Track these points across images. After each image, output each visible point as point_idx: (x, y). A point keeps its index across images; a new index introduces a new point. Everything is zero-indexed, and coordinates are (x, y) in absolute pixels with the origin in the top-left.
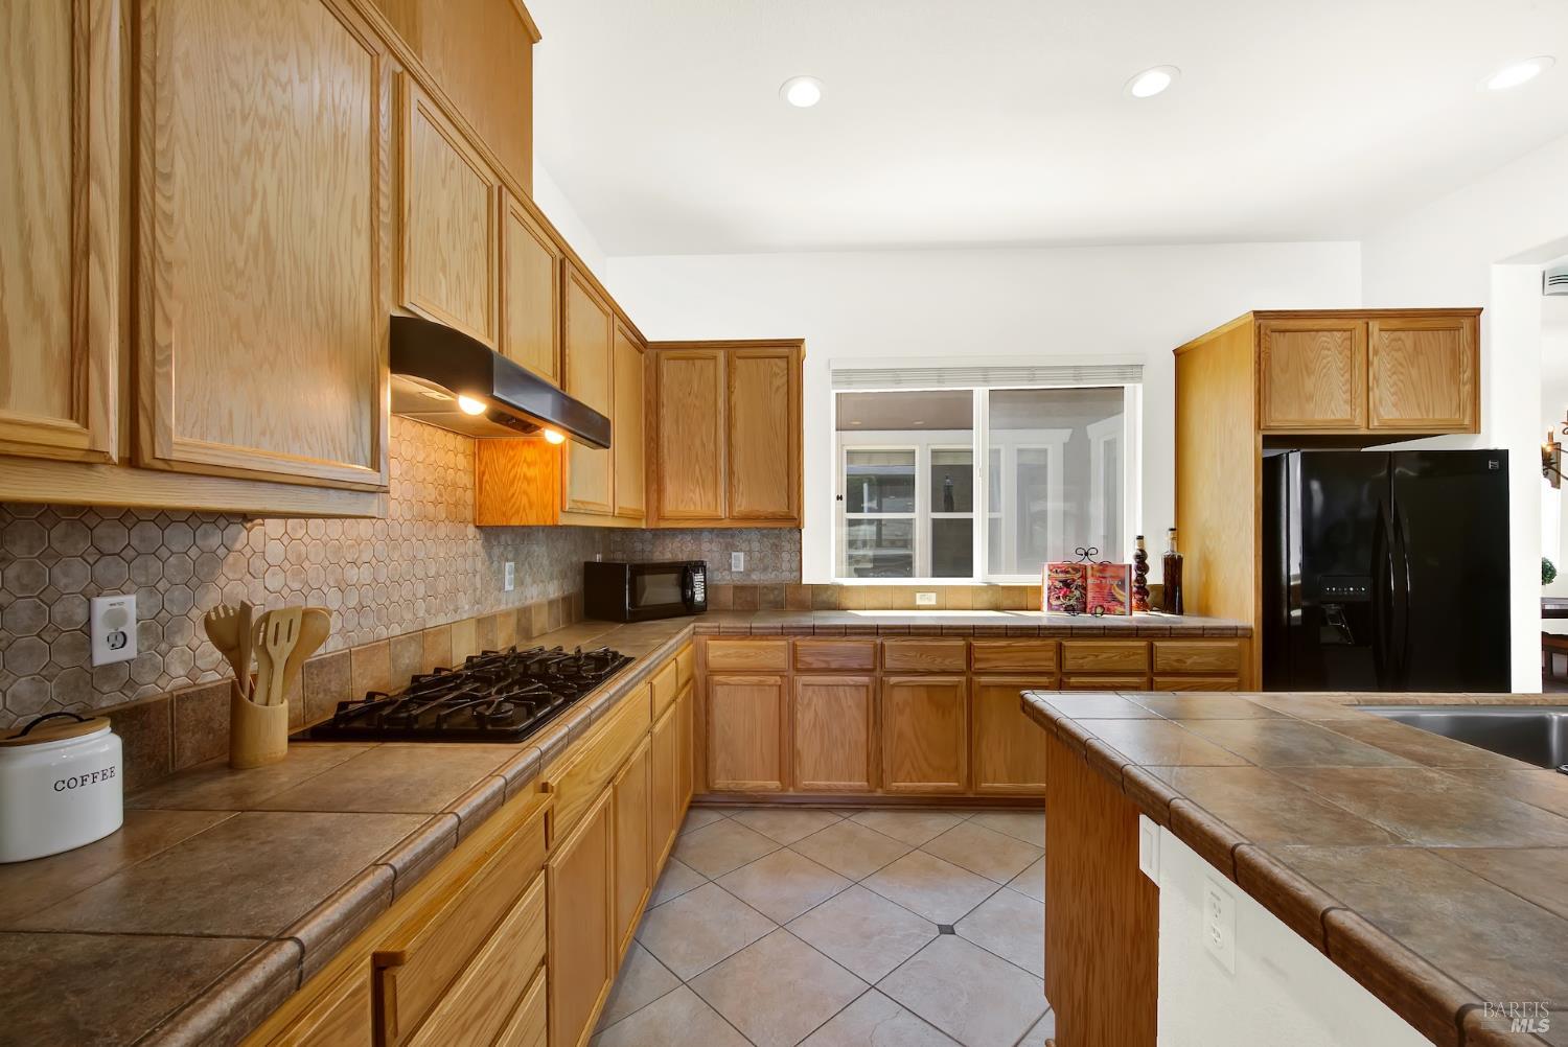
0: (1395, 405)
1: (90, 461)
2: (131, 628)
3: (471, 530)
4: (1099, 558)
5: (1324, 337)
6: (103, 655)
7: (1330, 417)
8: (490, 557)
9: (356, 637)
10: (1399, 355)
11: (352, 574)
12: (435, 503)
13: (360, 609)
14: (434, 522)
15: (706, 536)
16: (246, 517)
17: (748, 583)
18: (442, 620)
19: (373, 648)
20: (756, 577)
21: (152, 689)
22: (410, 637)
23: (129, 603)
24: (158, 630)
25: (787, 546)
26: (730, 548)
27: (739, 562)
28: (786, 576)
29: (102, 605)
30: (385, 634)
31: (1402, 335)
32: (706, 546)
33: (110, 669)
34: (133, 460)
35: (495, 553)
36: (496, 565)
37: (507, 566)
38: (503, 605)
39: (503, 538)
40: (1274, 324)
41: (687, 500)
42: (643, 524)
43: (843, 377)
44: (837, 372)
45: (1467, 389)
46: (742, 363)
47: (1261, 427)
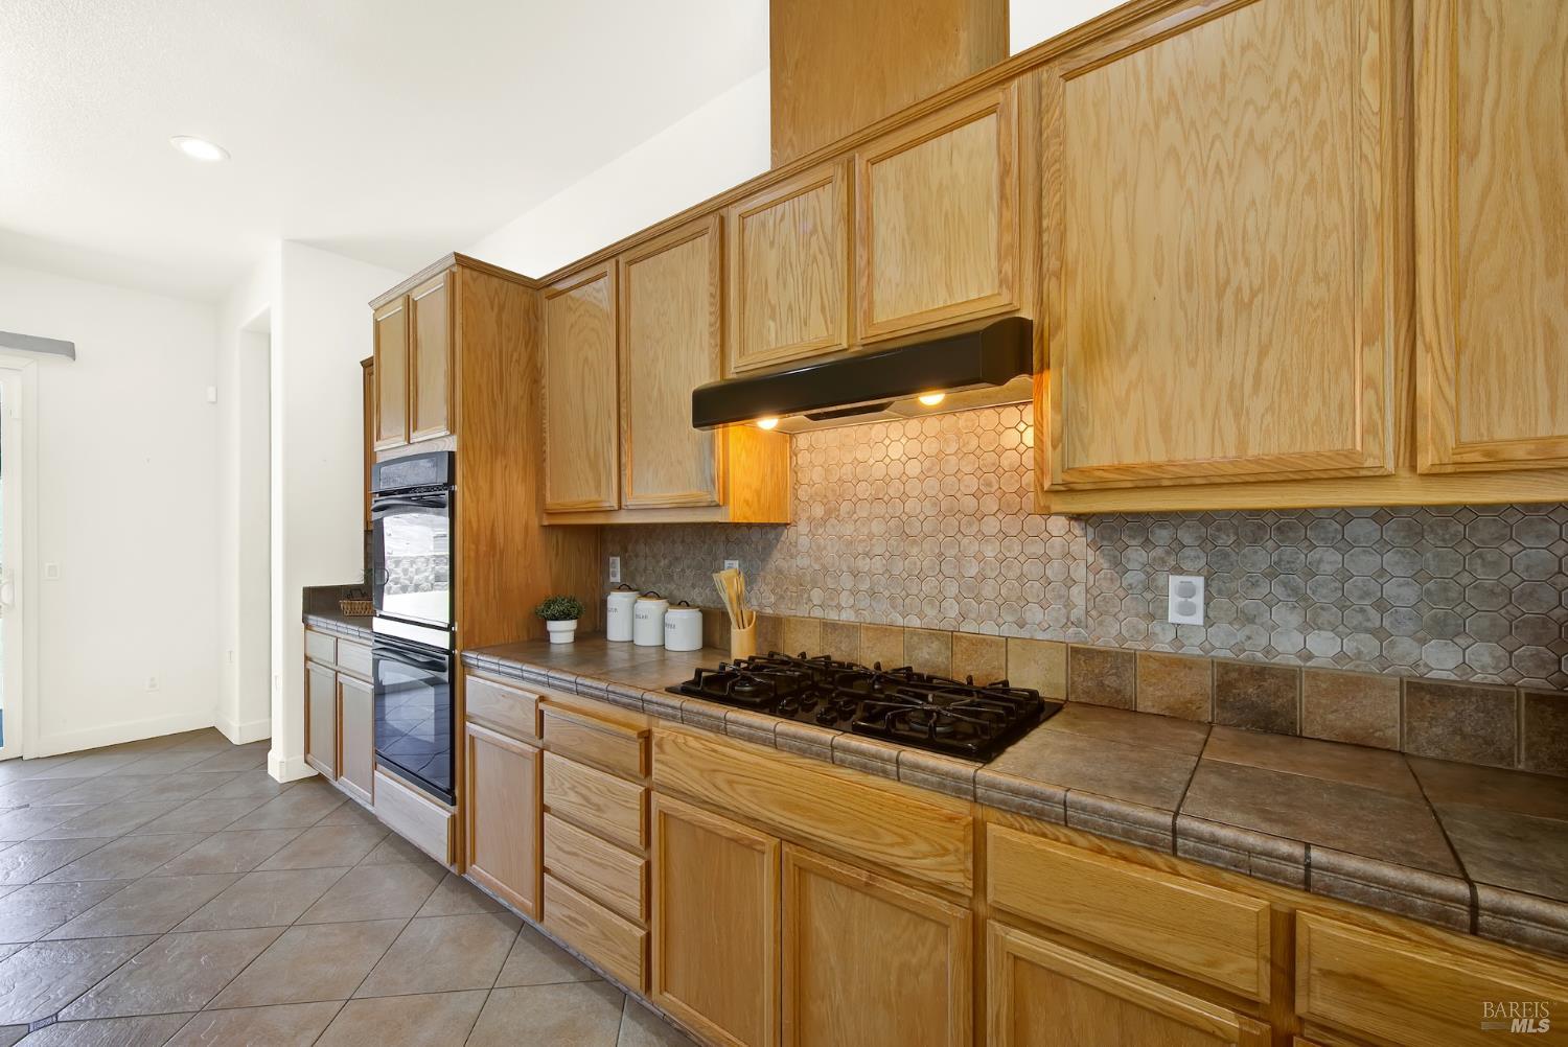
3: (1059, 523)
9: (868, 617)
11: (863, 564)
13: (873, 594)
14: (979, 516)
18: (989, 629)
19: (886, 630)
22: (933, 634)
30: (900, 621)
35: (1136, 556)
36: (1134, 577)
37: (1174, 581)
38: (1163, 644)
39: (1163, 535)
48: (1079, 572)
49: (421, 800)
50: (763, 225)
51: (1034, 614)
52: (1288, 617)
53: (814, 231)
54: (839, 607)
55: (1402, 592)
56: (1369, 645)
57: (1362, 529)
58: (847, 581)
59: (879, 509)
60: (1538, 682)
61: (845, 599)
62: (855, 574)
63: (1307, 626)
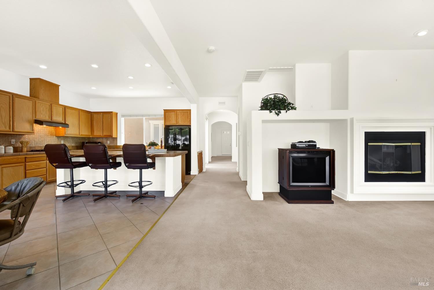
1: (11, 131)
2: (14, 142)
3: (55, 137)
5: (172, 113)
6: (12, 143)
7: (173, 123)
8: (59, 140)
9: (36, 145)
10: (181, 115)
11: (36, 140)
12: (48, 134)
13: (37, 143)
14: (48, 136)
15: (104, 138)
16: (24, 135)
17: (109, 145)
19: (39, 147)
20: (111, 145)
21: (16, 146)
23: (14, 140)
24: (16, 142)
25: (115, 140)
26: (107, 140)
27: (109, 142)
28: (115, 144)
29: (12, 140)
31: (182, 113)
32: (104, 140)
33: (12, 144)
34: (13, 131)
35: (60, 139)
36: (60, 141)
37: (62, 141)
39: (61, 138)
40: (166, 111)
41: (97, 133)
42: (91, 137)
43: (123, 116)
44: (122, 115)
45: (189, 119)
46: (104, 115)
47: (165, 124)
48: (56, 140)
50: (41, 105)
52: (67, 143)
53: (47, 108)
54: (32, 145)
55: (71, 141)
56: (70, 144)
57: (70, 138)
58: (34, 142)
59: (38, 134)
60: (75, 145)
62: (34, 141)
63: (68, 143)
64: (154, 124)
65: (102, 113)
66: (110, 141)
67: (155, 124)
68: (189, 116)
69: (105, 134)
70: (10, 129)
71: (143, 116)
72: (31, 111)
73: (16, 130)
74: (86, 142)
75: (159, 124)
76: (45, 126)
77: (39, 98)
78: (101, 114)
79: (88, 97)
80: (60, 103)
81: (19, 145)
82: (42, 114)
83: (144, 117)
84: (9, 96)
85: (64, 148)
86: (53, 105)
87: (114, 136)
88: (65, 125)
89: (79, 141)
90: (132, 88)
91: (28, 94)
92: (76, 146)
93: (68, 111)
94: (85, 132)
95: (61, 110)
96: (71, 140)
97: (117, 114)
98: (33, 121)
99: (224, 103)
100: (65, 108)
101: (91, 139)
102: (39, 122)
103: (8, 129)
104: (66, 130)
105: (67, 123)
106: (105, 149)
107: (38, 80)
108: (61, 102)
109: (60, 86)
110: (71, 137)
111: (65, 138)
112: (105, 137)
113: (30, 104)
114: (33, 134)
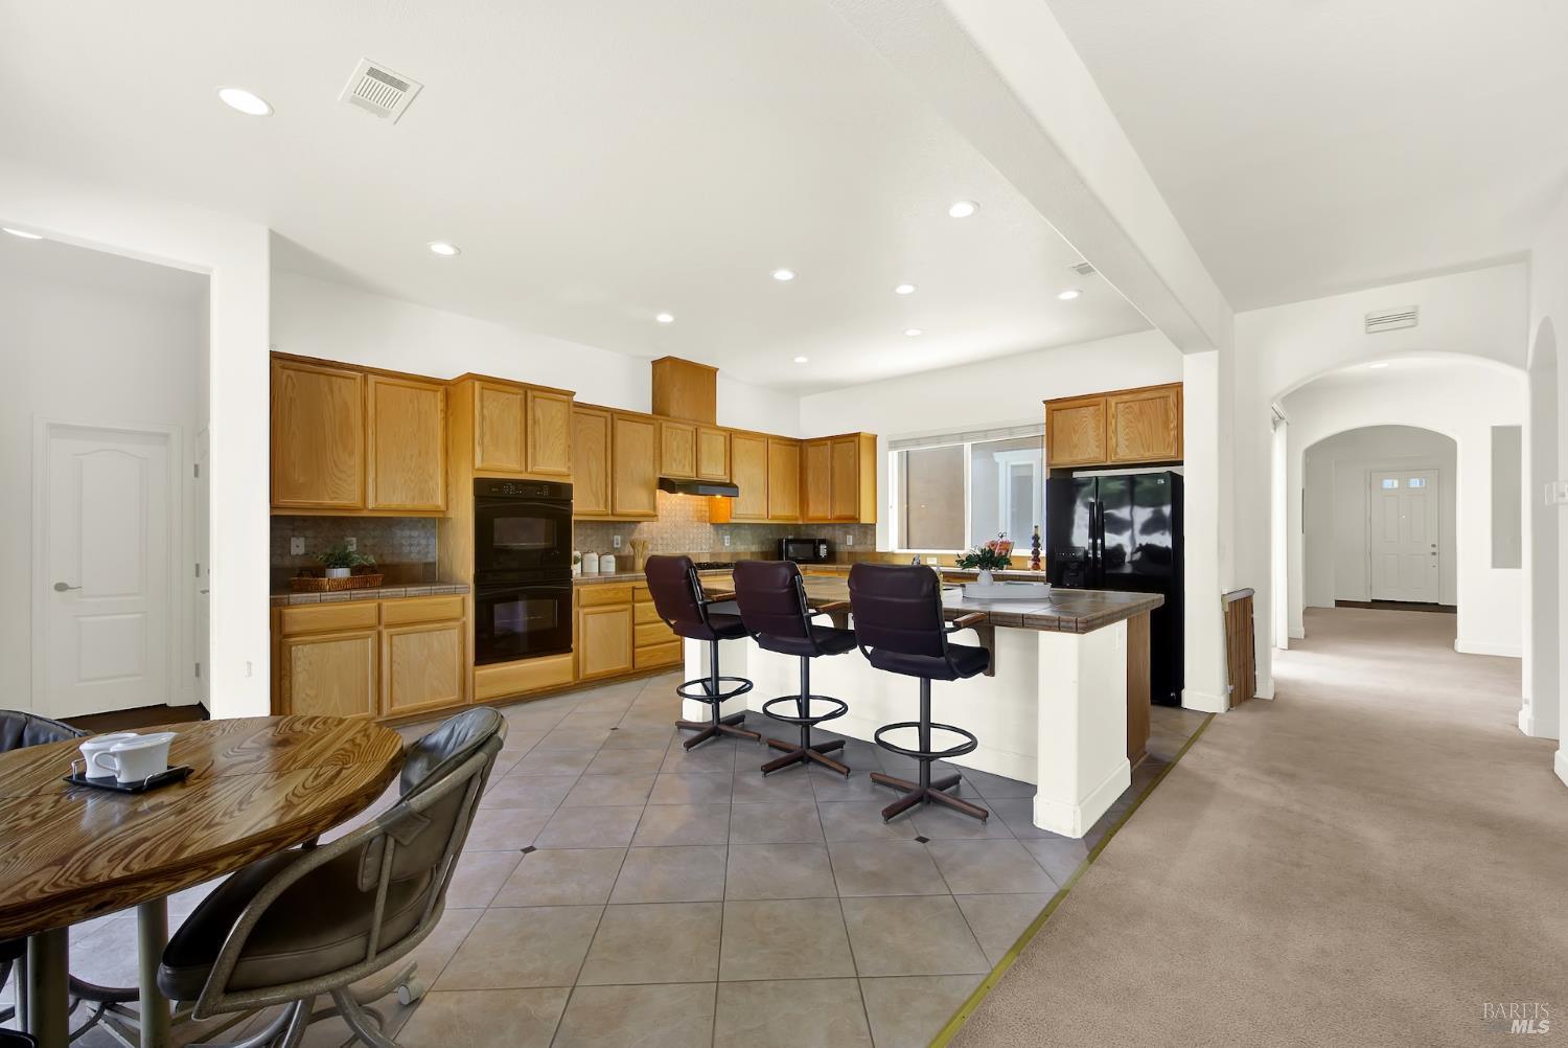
0: (1127, 447)
1: (610, 515)
2: (618, 542)
3: (708, 524)
4: (1004, 539)
5: (1084, 411)
6: (615, 546)
7: (1087, 456)
8: (718, 534)
10: (1130, 417)
11: (665, 536)
12: (693, 517)
13: (667, 544)
14: (693, 522)
15: (837, 527)
16: (639, 522)
17: (853, 551)
20: (858, 549)
21: (623, 554)
23: (618, 538)
24: (623, 542)
25: (870, 532)
26: (847, 533)
27: (850, 540)
28: (870, 548)
29: (614, 538)
31: (1132, 404)
33: (615, 549)
34: (613, 514)
35: (720, 532)
36: (720, 536)
37: (726, 537)
38: (724, 551)
39: (724, 527)
40: (1055, 406)
41: (819, 510)
42: (800, 522)
43: (894, 445)
44: (890, 443)
45: (1173, 433)
46: (837, 446)
47: (1048, 465)
49: (543, 662)
50: (673, 432)
51: (704, 547)
52: (739, 543)
53: (686, 442)
54: (658, 550)
55: (750, 538)
56: (746, 547)
57: (747, 527)
58: (660, 541)
59: (668, 519)
60: (760, 550)
61: (660, 547)
62: (662, 538)
63: (742, 544)
64: (1013, 467)
65: (829, 443)
66: (854, 536)
67: (1014, 463)
68: (1172, 415)
69: (838, 512)
70: (606, 507)
71: (962, 436)
72: (650, 453)
73: (619, 510)
74: (788, 541)
75: (1031, 466)
76: (680, 494)
77: (668, 416)
78: (826, 444)
79: (795, 391)
80: (719, 423)
81: (628, 551)
82: (675, 460)
83: (968, 440)
84: (605, 418)
85: (685, 568)
86: (702, 430)
87: (865, 519)
88: (729, 488)
89: (770, 537)
90: (918, 332)
91: (646, 407)
92: (762, 553)
93: (738, 443)
94: (783, 510)
95: (719, 443)
96: (747, 534)
97: (874, 438)
98: (655, 482)
99: (1411, 315)
100: (731, 434)
101: (803, 528)
102: (668, 485)
103: (602, 508)
104: (733, 504)
105: (735, 482)
106: (793, 578)
107: (668, 363)
108: (722, 420)
109: (717, 369)
110: (749, 524)
111: (735, 528)
112: (839, 524)
113: (646, 432)
114: (655, 519)
